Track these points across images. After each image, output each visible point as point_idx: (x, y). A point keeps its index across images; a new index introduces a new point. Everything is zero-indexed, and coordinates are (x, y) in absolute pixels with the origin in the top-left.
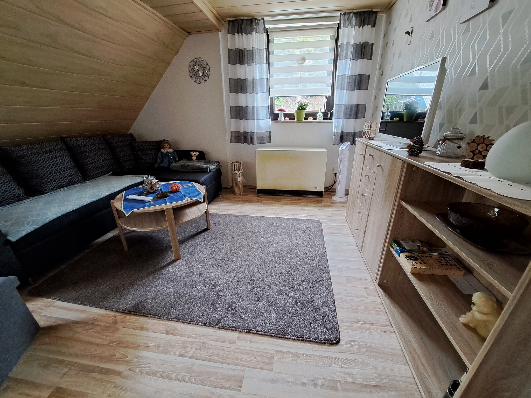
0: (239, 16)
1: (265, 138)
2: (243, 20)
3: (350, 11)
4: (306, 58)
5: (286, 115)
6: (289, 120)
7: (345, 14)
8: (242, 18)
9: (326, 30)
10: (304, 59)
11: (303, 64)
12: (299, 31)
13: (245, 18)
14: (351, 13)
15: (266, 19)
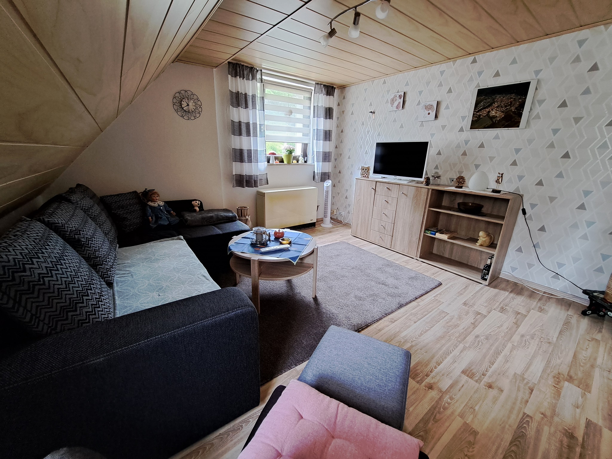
0: (240, 61)
1: (263, 181)
2: (243, 65)
3: (321, 83)
4: (293, 112)
5: (276, 158)
6: (279, 163)
7: (318, 84)
8: (242, 64)
9: (306, 92)
10: (291, 112)
11: (290, 115)
12: (287, 88)
13: (245, 64)
14: (322, 84)
15: (263, 71)
